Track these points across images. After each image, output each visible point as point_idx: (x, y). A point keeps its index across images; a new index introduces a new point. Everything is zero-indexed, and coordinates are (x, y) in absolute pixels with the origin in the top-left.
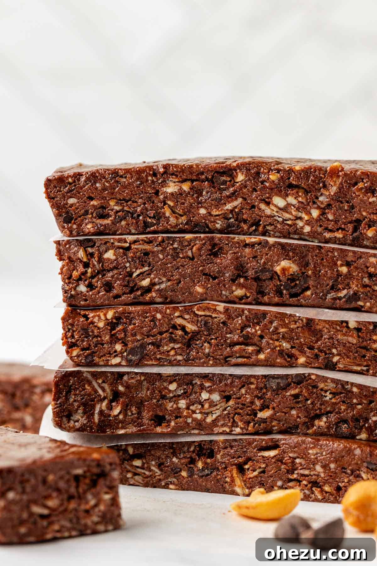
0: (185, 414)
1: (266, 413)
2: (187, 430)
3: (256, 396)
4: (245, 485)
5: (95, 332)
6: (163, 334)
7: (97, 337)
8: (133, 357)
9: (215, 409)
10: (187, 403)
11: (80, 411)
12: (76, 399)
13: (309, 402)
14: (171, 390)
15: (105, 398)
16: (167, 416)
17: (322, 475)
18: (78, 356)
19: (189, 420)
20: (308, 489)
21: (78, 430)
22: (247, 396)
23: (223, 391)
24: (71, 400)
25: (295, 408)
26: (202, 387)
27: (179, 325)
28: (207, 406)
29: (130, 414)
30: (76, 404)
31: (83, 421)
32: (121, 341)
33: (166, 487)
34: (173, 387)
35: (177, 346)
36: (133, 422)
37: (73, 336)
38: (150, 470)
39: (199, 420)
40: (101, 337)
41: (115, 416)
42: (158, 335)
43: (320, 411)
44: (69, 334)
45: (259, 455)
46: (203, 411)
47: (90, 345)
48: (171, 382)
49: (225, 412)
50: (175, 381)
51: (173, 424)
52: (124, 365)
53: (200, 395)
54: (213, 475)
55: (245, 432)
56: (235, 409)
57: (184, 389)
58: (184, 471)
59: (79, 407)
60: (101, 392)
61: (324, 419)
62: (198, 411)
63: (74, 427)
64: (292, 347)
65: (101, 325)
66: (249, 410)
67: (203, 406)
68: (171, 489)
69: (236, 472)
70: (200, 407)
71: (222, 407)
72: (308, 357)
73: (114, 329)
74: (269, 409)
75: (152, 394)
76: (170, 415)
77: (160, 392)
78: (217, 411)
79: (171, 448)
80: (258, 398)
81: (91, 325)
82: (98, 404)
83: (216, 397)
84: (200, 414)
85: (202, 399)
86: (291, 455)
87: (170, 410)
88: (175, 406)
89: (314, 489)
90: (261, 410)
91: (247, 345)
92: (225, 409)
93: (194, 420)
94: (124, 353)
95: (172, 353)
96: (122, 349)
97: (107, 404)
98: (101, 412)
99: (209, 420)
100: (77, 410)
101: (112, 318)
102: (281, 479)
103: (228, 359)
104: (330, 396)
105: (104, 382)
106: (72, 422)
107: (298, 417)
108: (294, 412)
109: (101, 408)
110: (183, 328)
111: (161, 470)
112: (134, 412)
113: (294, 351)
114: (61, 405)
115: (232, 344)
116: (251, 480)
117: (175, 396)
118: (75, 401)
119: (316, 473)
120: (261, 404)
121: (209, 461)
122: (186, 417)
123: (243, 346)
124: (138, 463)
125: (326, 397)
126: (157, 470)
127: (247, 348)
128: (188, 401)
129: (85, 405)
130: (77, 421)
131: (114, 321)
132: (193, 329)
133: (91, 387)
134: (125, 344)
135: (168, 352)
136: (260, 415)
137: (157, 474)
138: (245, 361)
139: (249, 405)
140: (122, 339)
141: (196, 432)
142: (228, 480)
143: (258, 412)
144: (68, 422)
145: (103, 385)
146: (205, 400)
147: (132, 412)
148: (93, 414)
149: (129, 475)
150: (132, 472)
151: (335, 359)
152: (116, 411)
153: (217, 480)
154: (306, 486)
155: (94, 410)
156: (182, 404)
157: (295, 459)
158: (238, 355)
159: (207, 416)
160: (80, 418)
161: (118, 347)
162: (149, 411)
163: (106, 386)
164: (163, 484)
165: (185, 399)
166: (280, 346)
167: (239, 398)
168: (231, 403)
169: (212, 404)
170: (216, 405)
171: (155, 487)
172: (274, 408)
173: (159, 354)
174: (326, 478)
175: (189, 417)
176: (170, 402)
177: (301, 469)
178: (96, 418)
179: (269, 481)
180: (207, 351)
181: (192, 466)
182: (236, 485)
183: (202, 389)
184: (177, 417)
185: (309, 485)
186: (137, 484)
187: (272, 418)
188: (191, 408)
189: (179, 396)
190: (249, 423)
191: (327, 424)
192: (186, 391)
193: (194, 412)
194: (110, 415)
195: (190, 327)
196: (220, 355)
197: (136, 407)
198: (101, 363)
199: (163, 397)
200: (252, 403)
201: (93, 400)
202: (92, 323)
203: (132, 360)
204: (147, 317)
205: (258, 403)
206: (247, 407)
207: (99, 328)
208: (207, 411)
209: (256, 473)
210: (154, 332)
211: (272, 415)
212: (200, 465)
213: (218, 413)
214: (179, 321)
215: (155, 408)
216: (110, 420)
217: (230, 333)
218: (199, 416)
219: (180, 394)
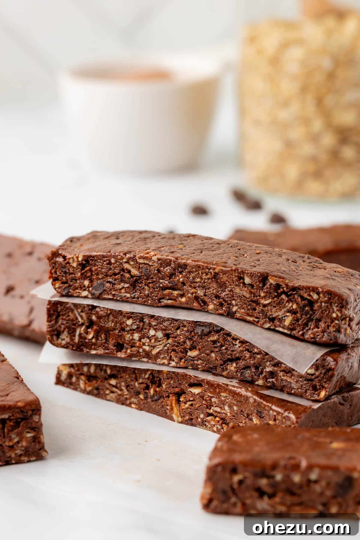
0: (137, 344)
1: (193, 353)
2: (139, 357)
3: (187, 338)
4: (180, 414)
5: (71, 270)
6: (116, 275)
7: (72, 273)
8: (96, 292)
9: (158, 343)
10: (139, 337)
11: (66, 333)
12: (63, 322)
13: (224, 348)
14: (128, 325)
15: (83, 324)
16: (125, 345)
17: (229, 414)
18: (59, 288)
19: (141, 350)
20: (220, 425)
21: (63, 347)
22: (181, 337)
23: (164, 330)
24: (60, 323)
25: (214, 352)
26: (150, 325)
27: (127, 269)
28: (153, 341)
29: (100, 339)
30: (63, 326)
31: (68, 340)
32: (88, 279)
33: (129, 405)
34: (129, 322)
35: (127, 285)
36: (101, 345)
37: (56, 272)
38: (121, 390)
39: (147, 351)
40: (75, 275)
41: (89, 340)
42: (113, 276)
43: (232, 356)
44: (53, 271)
45: (189, 390)
46: (150, 345)
47: (67, 280)
48: (129, 318)
49: (166, 348)
50: (131, 317)
51: (129, 351)
52: (90, 298)
53: (149, 331)
54: (160, 401)
55: (178, 366)
56: (173, 346)
57: (138, 325)
58: (142, 394)
59: (65, 329)
60: (80, 319)
61: (234, 365)
62: (147, 344)
63: (61, 343)
64: (205, 295)
65: (75, 265)
66: (183, 348)
67: (150, 340)
68: (132, 408)
69: (175, 402)
70: (148, 341)
71: (164, 343)
72: (215, 304)
73: (84, 270)
74: (196, 350)
75: (115, 325)
76: (128, 344)
77: (120, 324)
78: (160, 346)
79: (134, 373)
80: (189, 339)
81: (68, 265)
82: (78, 328)
83: (160, 334)
84: (148, 347)
85: (150, 334)
86: (209, 394)
87: (128, 341)
88: (131, 337)
89: (223, 425)
90: (191, 349)
91: (174, 289)
92: (165, 346)
93: (144, 350)
94: (90, 288)
95: (123, 291)
96: (89, 285)
97: (84, 329)
98: (80, 334)
99: (154, 352)
100: (63, 331)
101: (82, 260)
102: (203, 413)
103: (161, 301)
104: (239, 345)
105: (82, 311)
106: (60, 340)
107: (216, 359)
108: (213, 355)
109: (80, 331)
110: (129, 272)
111: (128, 391)
112: (103, 338)
113: (206, 299)
114: (52, 326)
115: (164, 288)
116: (184, 410)
117: (131, 330)
118: (62, 324)
119: (225, 412)
120: (191, 345)
121: (158, 389)
122: (139, 347)
123: (171, 291)
124: (113, 382)
125: (236, 345)
126: (125, 390)
127: (174, 292)
128: (140, 335)
129: (68, 328)
130: (64, 340)
131: (84, 262)
132: (135, 274)
133: (73, 315)
134: (91, 281)
135: (120, 289)
136: (190, 353)
137: (125, 393)
138: (173, 303)
139: (182, 343)
140: (89, 277)
141: (145, 360)
142: (168, 407)
143: (189, 351)
144: (57, 339)
145: (82, 314)
146: (152, 336)
147: (101, 338)
148: (74, 336)
149: (107, 392)
150: (110, 390)
151: (235, 309)
152: (90, 336)
153: (162, 405)
154: (218, 422)
155: (76, 333)
156: (136, 336)
157: (212, 397)
158: (167, 298)
159: (153, 349)
160: (65, 338)
161: (86, 283)
162: (113, 339)
163: (83, 314)
164: (128, 402)
165: (138, 333)
166: (196, 293)
167: (176, 338)
168: (170, 341)
169: (157, 340)
170: (160, 341)
171: (123, 404)
172: (199, 350)
173: (114, 291)
174: (231, 418)
175: (141, 348)
176: (128, 334)
177: (215, 407)
178: (77, 339)
179: (195, 413)
180: (147, 292)
181: (147, 391)
182: (173, 413)
183: (150, 326)
184: (132, 347)
185: (221, 422)
186: (112, 400)
187: (198, 358)
188: (142, 340)
189: (134, 330)
190: (181, 359)
191: (236, 369)
192: (138, 326)
193: (144, 344)
194: (86, 338)
195: (134, 272)
196: (156, 297)
197: (104, 335)
198: (75, 295)
199: (123, 329)
200: (184, 342)
201: (74, 325)
202: (68, 263)
203: (94, 294)
204: (105, 261)
205: (188, 343)
206: (181, 346)
207: (73, 267)
208: (152, 345)
209: (187, 406)
210: (110, 273)
211: (198, 355)
212: (152, 391)
213: (161, 347)
214: (126, 266)
215: (117, 337)
216: (86, 342)
217: (163, 279)
218: (147, 348)
219: (134, 328)
